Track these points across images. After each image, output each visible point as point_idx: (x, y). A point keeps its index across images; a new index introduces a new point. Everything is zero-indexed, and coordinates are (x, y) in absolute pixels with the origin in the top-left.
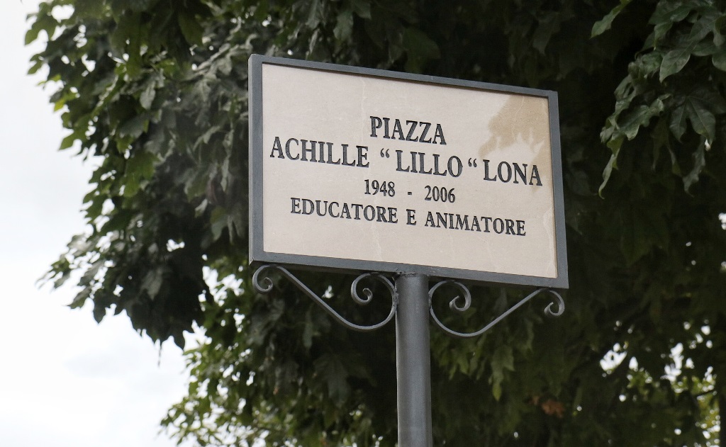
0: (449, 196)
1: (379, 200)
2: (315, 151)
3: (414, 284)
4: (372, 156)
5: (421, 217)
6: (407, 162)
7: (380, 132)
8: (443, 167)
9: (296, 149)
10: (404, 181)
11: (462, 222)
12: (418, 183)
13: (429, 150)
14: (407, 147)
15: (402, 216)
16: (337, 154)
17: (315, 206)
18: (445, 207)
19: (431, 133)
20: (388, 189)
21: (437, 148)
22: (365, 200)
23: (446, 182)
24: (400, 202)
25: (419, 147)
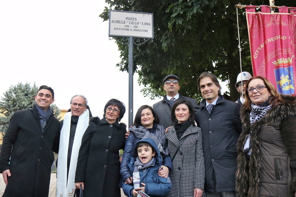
0: (137, 27)
1: (127, 28)
2: (118, 22)
3: (131, 38)
4: (126, 22)
5: (133, 30)
6: (131, 23)
7: (127, 19)
8: (136, 23)
9: (115, 22)
10: (130, 25)
11: (139, 30)
12: (133, 25)
13: (134, 21)
14: (131, 21)
15: (130, 30)
16: (121, 22)
17: (118, 29)
18: (136, 28)
19: (134, 19)
20: (128, 26)
21: (136, 21)
22: (125, 28)
23: (137, 25)
24: (130, 28)
25: (133, 21)
